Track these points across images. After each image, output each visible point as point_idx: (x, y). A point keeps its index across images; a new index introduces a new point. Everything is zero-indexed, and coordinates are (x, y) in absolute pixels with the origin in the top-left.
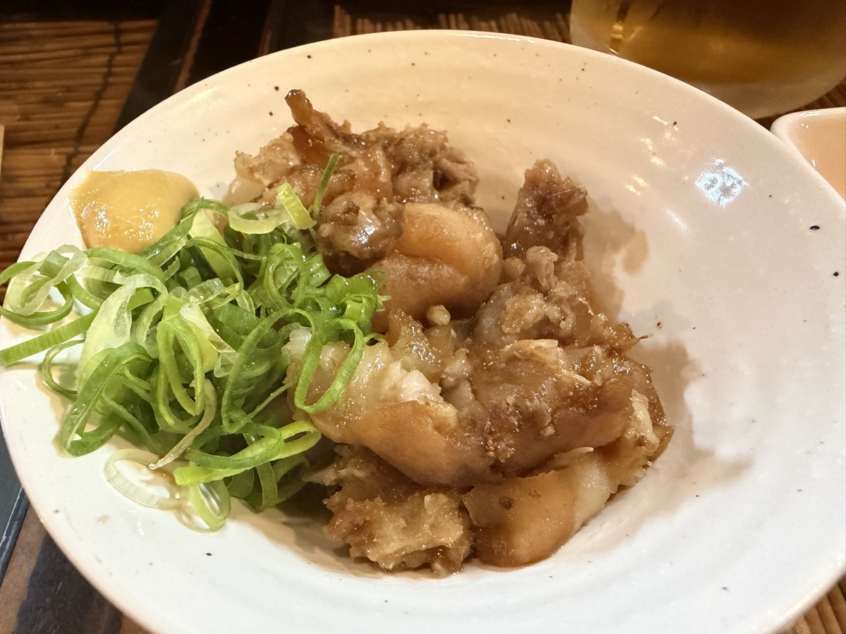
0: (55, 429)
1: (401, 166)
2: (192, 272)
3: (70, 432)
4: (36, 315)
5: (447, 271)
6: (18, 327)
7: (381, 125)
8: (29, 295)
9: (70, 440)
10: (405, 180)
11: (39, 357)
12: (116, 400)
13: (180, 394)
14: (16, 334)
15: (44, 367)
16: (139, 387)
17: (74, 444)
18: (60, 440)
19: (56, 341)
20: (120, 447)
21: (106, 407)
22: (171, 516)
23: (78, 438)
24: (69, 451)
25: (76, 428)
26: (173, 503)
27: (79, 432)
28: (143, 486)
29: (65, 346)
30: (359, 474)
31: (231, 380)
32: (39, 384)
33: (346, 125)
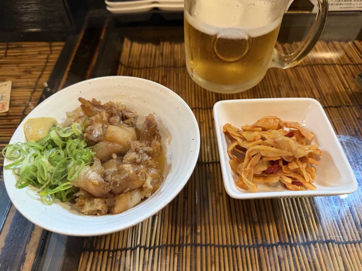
0: (15, 183)
1: (111, 115)
2: (50, 146)
3: (18, 184)
4: (13, 157)
5: (116, 145)
6: (9, 160)
7: (110, 102)
8: (11, 153)
9: (18, 185)
10: (112, 119)
11: (13, 167)
12: (29, 177)
13: (42, 176)
14: (8, 161)
15: (14, 169)
16: (34, 174)
17: (19, 186)
18: (16, 185)
19: (16, 164)
20: (30, 187)
21: (26, 179)
22: (39, 202)
23: (20, 185)
24: (18, 188)
25: (20, 183)
26: (41, 199)
27: (20, 184)
28: (35, 195)
29: (18, 165)
30: (83, 194)
31: (54, 173)
32: (13, 173)
33: (100, 102)
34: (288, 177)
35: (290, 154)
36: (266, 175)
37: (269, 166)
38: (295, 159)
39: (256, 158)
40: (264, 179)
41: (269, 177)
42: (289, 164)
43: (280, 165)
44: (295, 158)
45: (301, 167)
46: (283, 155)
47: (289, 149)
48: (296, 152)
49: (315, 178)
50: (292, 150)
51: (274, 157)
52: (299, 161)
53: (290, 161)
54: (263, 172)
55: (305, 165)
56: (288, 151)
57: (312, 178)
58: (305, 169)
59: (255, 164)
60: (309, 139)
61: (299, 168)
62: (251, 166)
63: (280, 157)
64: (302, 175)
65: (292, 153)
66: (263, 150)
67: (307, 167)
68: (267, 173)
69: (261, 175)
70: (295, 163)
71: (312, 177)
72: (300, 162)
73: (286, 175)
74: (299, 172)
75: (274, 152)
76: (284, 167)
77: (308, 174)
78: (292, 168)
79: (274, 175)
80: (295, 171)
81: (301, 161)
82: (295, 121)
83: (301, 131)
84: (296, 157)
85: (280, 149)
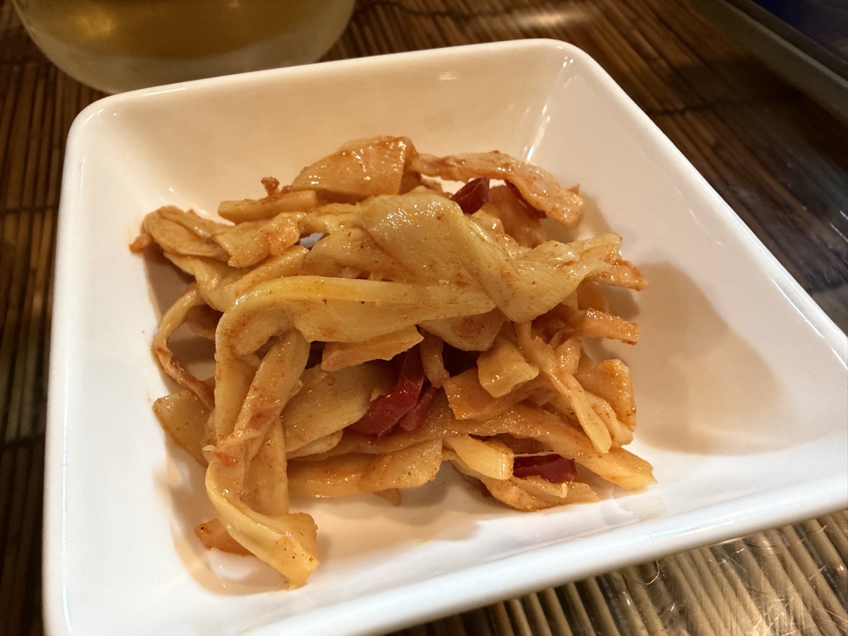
34: (486, 439)
35: (479, 305)
36: (369, 448)
37: (374, 397)
38: (508, 332)
39: (281, 360)
40: (366, 473)
41: (385, 455)
42: (481, 364)
43: (431, 377)
44: (512, 323)
45: (550, 371)
46: (432, 317)
47: (463, 272)
48: (509, 286)
49: (639, 419)
50: (477, 274)
51: (382, 338)
52: (533, 337)
53: (484, 345)
54: (350, 432)
55: (569, 357)
56: (460, 283)
57: (624, 417)
58: (575, 376)
59: (279, 403)
60: (567, 216)
61: (542, 376)
62: (258, 418)
63: (419, 328)
64: (567, 413)
65: (486, 292)
66: (307, 304)
67: (583, 360)
68: (374, 437)
69: (344, 451)
70: (516, 355)
71: (619, 418)
72: (539, 340)
73: (476, 431)
74: (542, 403)
75: (372, 304)
76: (454, 390)
77: (595, 400)
78: (500, 385)
79: (412, 440)
80: (524, 397)
81: (548, 337)
82: (485, 148)
83: (520, 183)
84: (512, 313)
85: (409, 282)
